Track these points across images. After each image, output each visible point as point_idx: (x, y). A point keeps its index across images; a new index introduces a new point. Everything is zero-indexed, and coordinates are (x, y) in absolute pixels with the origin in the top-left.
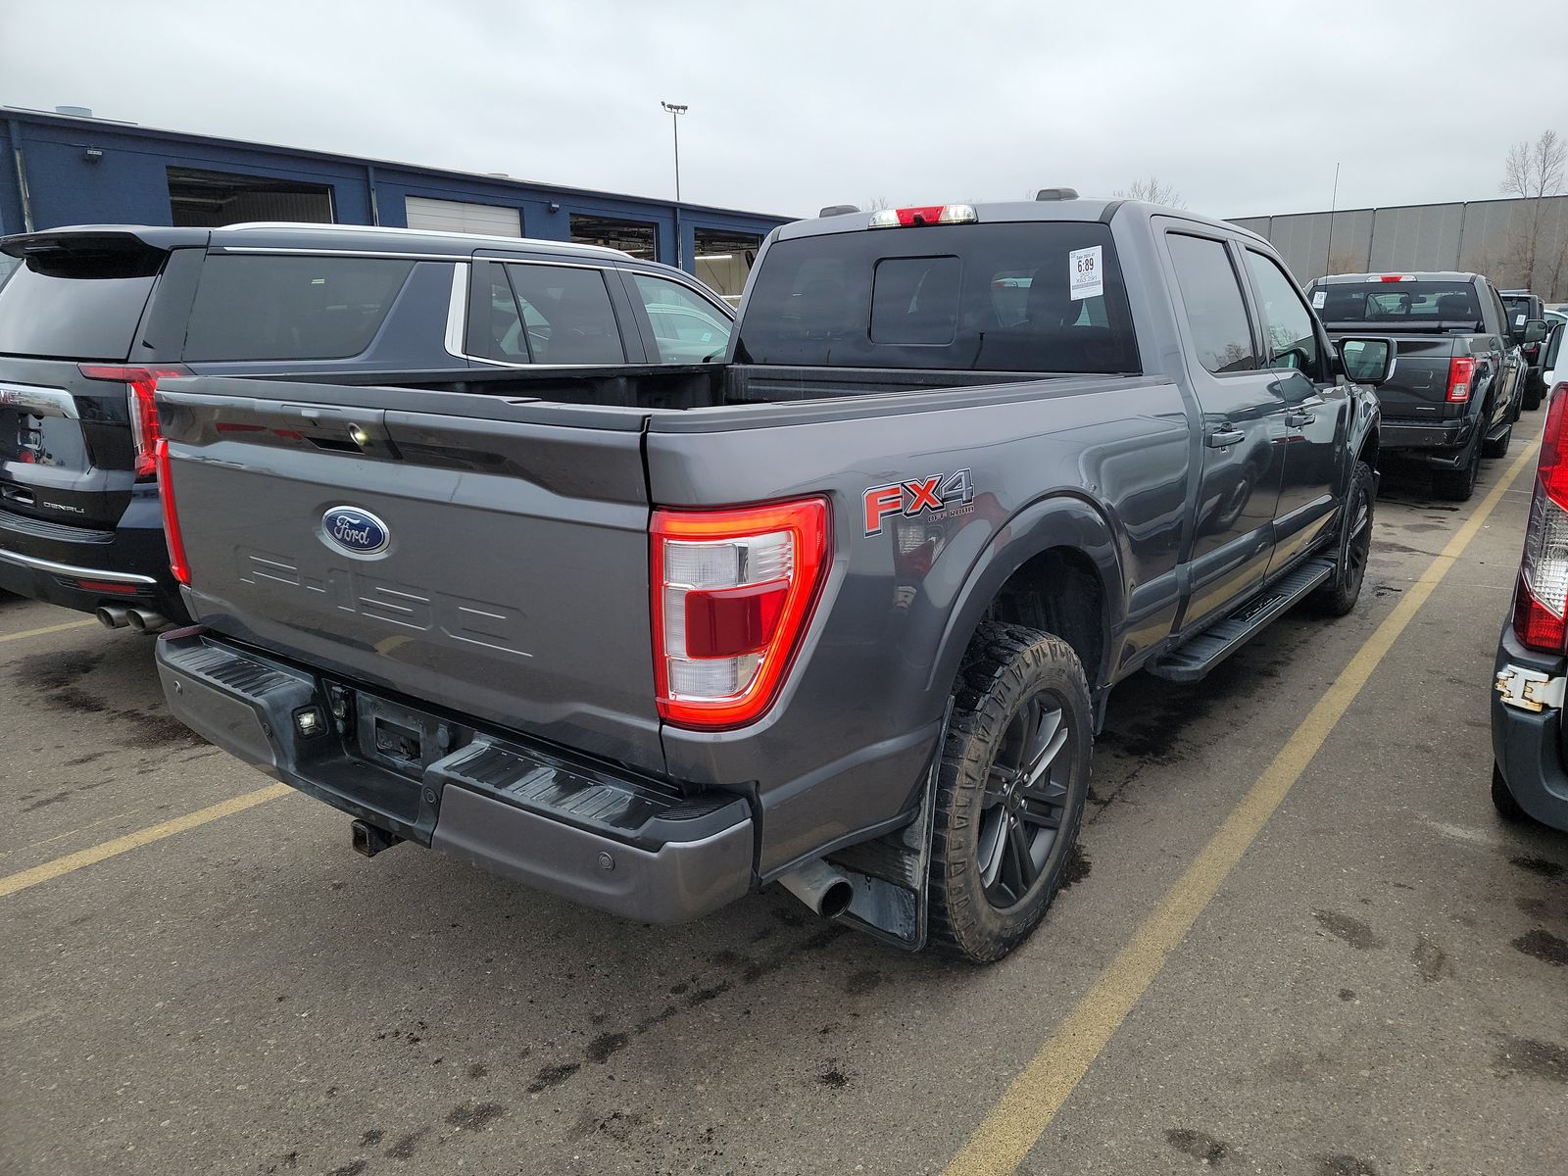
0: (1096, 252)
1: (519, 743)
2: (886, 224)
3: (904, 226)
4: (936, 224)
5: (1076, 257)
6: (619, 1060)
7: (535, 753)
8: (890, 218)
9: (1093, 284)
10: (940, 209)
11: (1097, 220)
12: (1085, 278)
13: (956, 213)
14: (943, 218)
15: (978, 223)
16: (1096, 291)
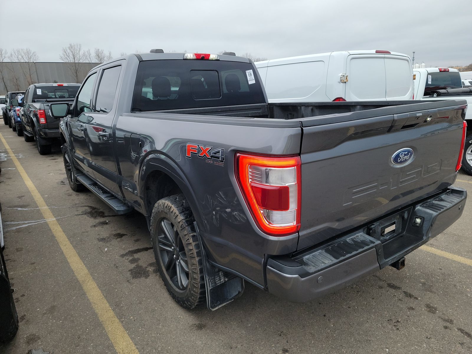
0: (251, 71)
2: (189, 57)
3: (197, 59)
4: (208, 60)
5: (247, 73)
9: (253, 80)
11: (249, 62)
12: (251, 78)
13: (213, 57)
14: (210, 58)
15: (220, 60)
16: (254, 82)
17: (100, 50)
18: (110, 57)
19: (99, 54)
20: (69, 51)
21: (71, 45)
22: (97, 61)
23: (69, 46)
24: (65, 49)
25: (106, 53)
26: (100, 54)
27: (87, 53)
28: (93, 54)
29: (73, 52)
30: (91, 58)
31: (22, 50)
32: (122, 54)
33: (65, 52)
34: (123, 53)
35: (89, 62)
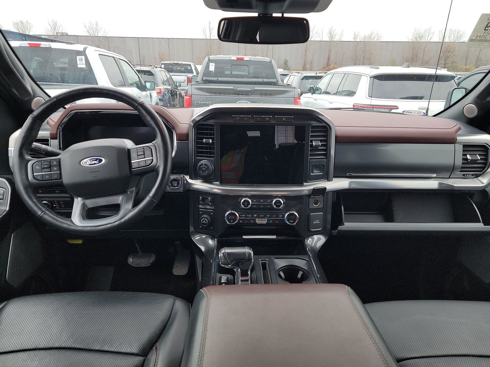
17: (333, 28)
26: (332, 32)
30: (323, 36)
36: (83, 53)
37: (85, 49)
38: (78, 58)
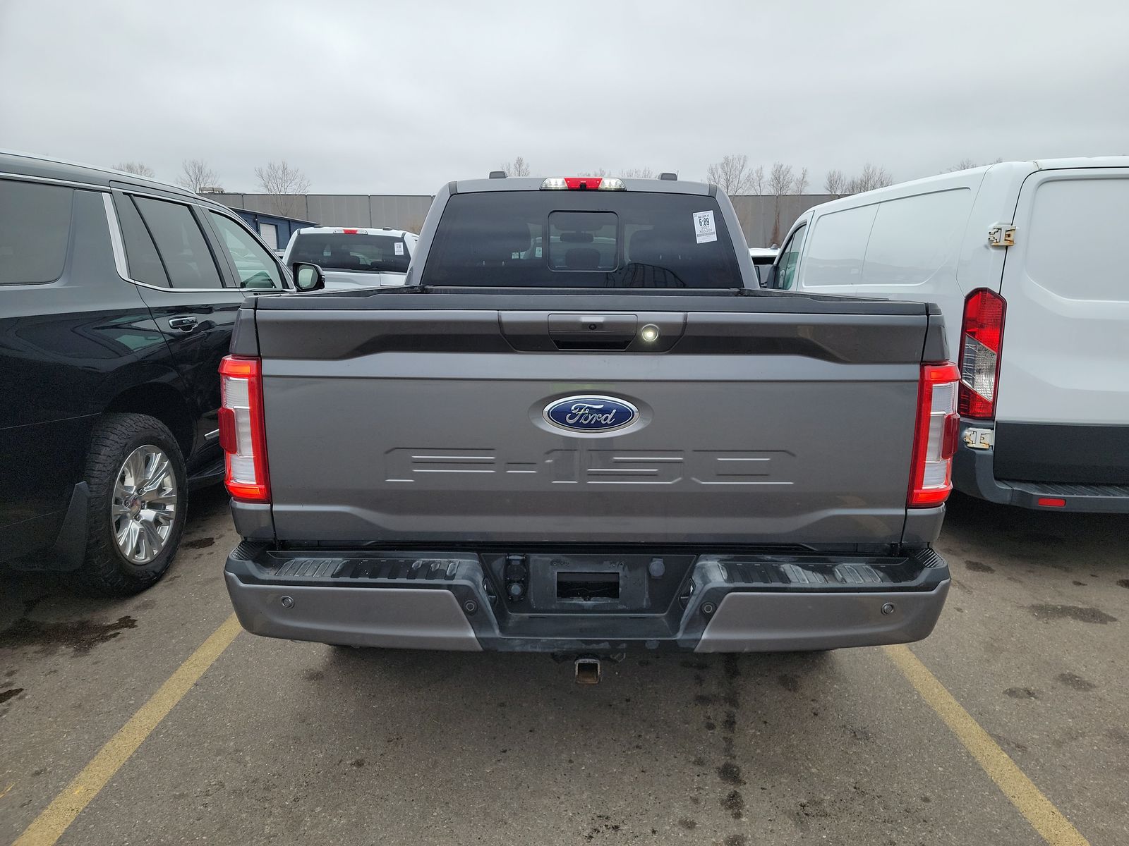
0: (710, 214)
1: (754, 553)
2: (553, 186)
3: (570, 189)
4: (597, 190)
5: (697, 217)
6: (740, 721)
7: (769, 557)
8: (557, 183)
9: (710, 234)
10: (600, 180)
11: (707, 195)
12: (705, 230)
13: (609, 183)
14: (601, 187)
15: (626, 191)
16: (714, 238)
17: (783, 168)
18: (803, 182)
19: (779, 177)
20: (720, 171)
21: (726, 159)
22: (772, 191)
23: (722, 160)
24: (714, 167)
25: (796, 173)
26: (782, 177)
27: (755, 174)
28: (768, 175)
29: (728, 173)
30: (762, 185)
31: (636, 172)
32: (832, 173)
33: (713, 175)
34: (834, 172)
35: (756, 194)
36: (402, 240)
37: (404, 235)
38: (396, 244)
